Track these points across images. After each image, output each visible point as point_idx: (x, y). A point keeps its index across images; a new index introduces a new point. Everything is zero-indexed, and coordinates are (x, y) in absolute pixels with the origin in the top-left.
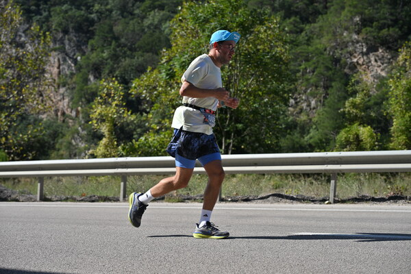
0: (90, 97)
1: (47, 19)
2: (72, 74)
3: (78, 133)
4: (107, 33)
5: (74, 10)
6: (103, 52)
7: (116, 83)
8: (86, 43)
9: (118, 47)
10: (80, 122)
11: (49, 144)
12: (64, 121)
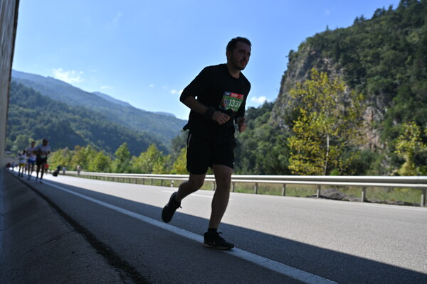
0: (395, 135)
1: (365, 86)
2: (381, 121)
3: (385, 159)
4: (407, 92)
5: (383, 79)
6: (403, 105)
7: (415, 125)
8: (391, 99)
9: (415, 100)
10: (386, 152)
11: (366, 165)
12: (375, 151)
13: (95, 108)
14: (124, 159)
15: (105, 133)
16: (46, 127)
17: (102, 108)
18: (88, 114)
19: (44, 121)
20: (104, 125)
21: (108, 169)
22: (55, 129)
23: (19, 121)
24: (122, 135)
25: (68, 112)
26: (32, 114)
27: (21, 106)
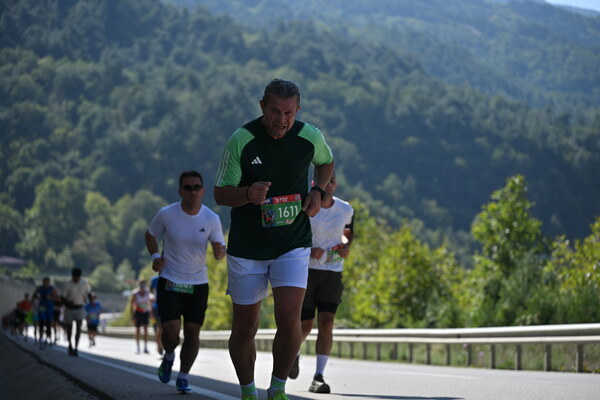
13: (359, 28)
14: (512, 257)
15: (411, 140)
16: (154, 135)
17: (390, 21)
18: (329, 57)
19: (141, 107)
20: (405, 104)
21: (443, 309)
22: (191, 142)
23: (41, 118)
24: (495, 141)
25: (242, 55)
26: (89, 85)
27: (41, 52)
